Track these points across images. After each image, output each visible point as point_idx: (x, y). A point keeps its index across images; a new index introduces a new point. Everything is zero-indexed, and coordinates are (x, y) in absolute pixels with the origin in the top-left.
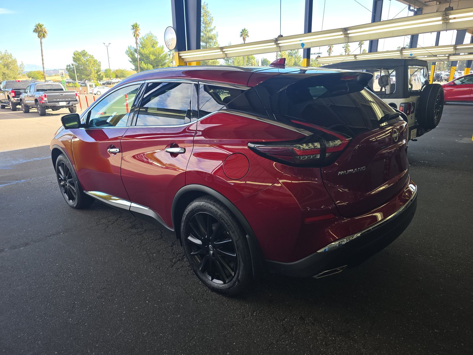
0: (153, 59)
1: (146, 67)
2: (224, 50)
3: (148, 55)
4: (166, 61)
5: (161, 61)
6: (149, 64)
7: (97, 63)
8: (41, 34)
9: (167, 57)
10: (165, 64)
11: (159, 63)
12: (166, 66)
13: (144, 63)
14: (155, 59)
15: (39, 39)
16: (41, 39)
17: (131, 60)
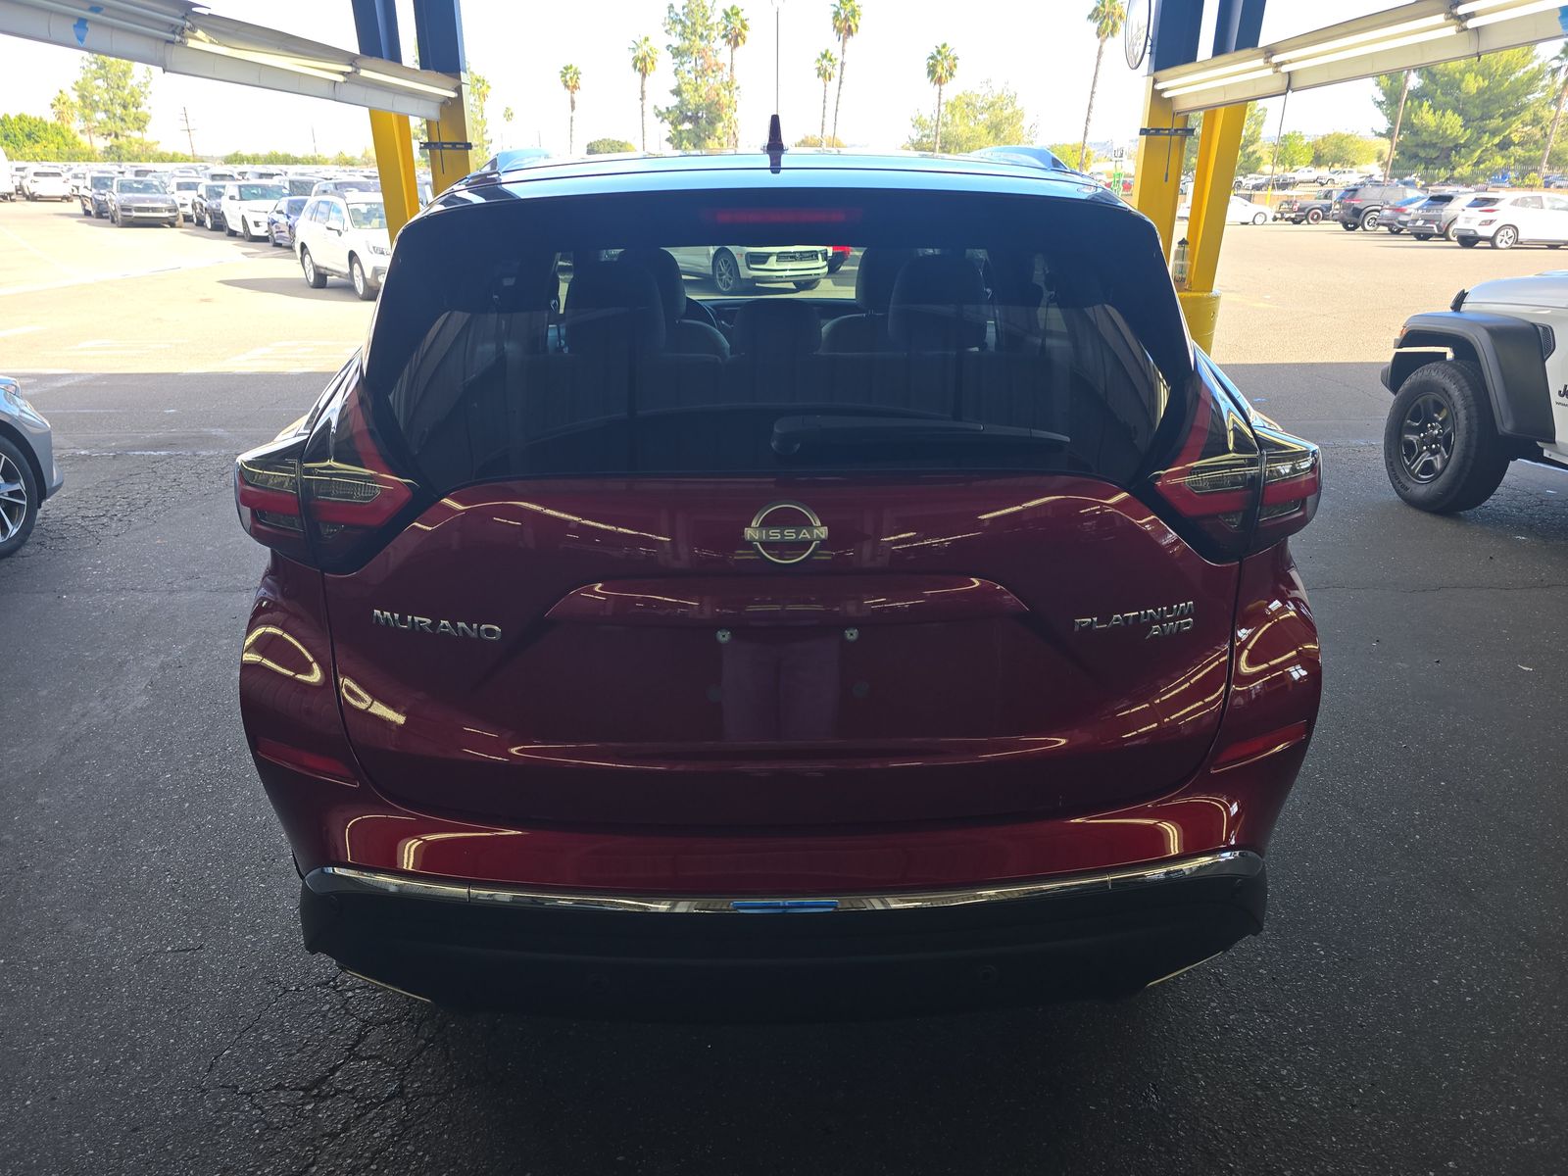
0: (1475, 91)
1: (1435, 124)
2: (1275, 59)
3: (1457, 75)
4: (1529, 97)
5: (1509, 98)
6: (1449, 112)
7: (1255, 112)
8: (1107, 25)
9: (1541, 80)
10: (1524, 107)
11: (1497, 105)
12: (1527, 116)
13: (1430, 107)
14: (1481, 92)
15: (1098, 42)
16: (1103, 41)
17: (1384, 99)
